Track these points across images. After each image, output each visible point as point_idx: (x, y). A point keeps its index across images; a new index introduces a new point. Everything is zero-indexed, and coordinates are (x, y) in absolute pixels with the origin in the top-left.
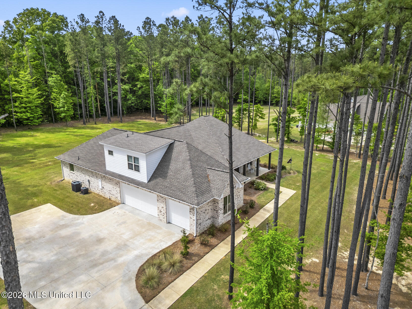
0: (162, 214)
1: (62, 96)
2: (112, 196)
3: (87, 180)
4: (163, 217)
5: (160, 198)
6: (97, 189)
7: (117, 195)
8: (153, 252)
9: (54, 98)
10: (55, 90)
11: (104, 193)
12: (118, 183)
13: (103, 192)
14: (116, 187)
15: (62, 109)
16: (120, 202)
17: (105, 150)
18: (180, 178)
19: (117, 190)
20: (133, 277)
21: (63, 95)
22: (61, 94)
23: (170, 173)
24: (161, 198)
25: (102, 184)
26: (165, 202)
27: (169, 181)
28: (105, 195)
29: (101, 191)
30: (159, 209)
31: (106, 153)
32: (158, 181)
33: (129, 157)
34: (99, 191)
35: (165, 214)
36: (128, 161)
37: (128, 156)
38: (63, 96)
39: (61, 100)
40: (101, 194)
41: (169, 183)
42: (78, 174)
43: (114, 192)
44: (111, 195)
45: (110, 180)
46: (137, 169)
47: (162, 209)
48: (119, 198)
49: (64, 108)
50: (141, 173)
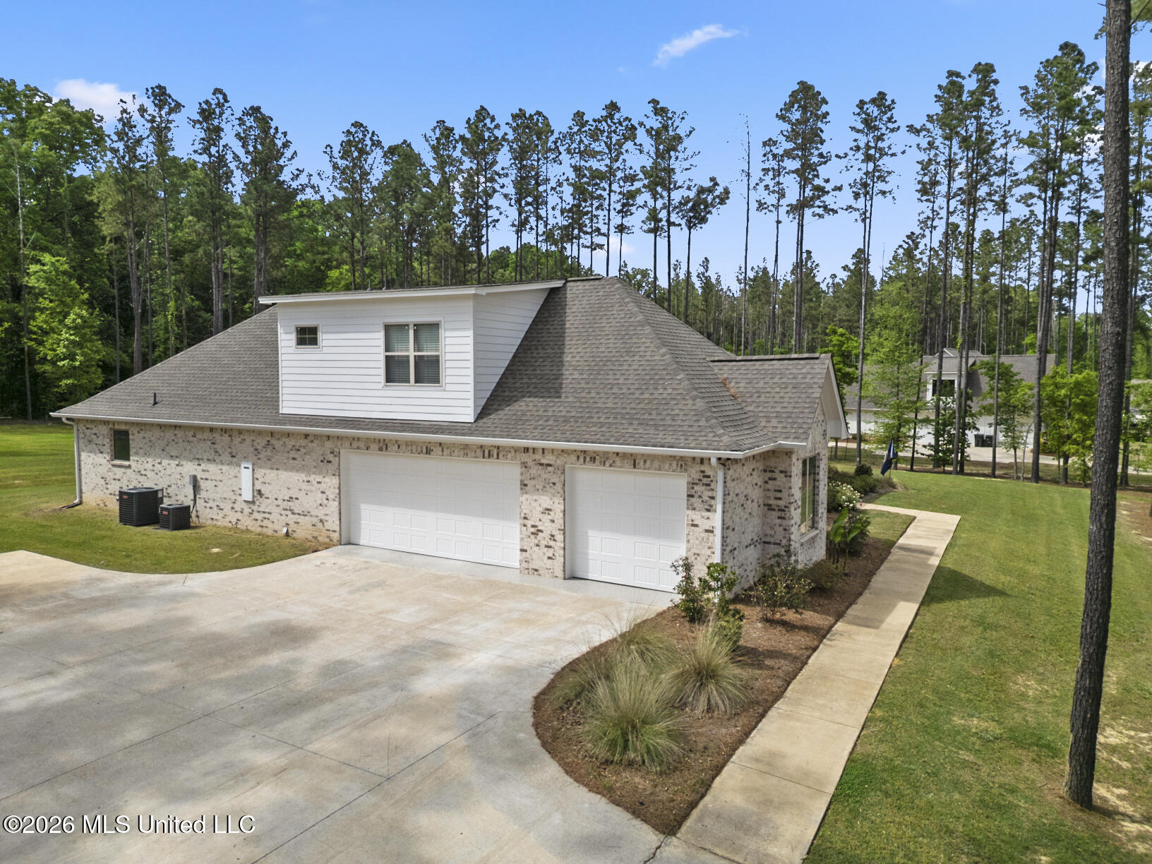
0: (543, 543)
1: (68, 321)
2: (301, 519)
3: (187, 480)
4: (550, 553)
5: (535, 470)
6: (227, 506)
7: (321, 513)
8: (564, 654)
9: (40, 328)
10: (44, 303)
11: (259, 516)
12: (330, 457)
13: (256, 515)
14: (319, 478)
15: (66, 362)
16: (335, 536)
17: (280, 330)
18: (621, 381)
19: (323, 487)
20: (521, 735)
21: (72, 316)
22: (66, 315)
23: (570, 376)
24: (540, 470)
25: (254, 479)
26: (559, 486)
27: (571, 399)
28: (266, 523)
29: (247, 510)
30: (529, 523)
31: (287, 340)
32: (524, 408)
33: (392, 332)
34: (239, 515)
35: (559, 537)
36: (387, 350)
37: (388, 328)
38: (74, 320)
39: (65, 336)
40: (247, 522)
41: (577, 404)
42: (149, 466)
43: (308, 502)
44: (292, 519)
45: (293, 454)
46: (428, 371)
47: (546, 518)
48: (333, 523)
49: (73, 360)
50: (448, 387)
